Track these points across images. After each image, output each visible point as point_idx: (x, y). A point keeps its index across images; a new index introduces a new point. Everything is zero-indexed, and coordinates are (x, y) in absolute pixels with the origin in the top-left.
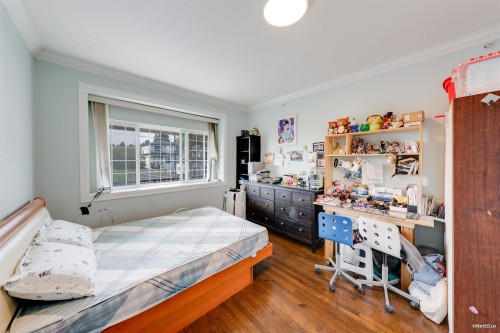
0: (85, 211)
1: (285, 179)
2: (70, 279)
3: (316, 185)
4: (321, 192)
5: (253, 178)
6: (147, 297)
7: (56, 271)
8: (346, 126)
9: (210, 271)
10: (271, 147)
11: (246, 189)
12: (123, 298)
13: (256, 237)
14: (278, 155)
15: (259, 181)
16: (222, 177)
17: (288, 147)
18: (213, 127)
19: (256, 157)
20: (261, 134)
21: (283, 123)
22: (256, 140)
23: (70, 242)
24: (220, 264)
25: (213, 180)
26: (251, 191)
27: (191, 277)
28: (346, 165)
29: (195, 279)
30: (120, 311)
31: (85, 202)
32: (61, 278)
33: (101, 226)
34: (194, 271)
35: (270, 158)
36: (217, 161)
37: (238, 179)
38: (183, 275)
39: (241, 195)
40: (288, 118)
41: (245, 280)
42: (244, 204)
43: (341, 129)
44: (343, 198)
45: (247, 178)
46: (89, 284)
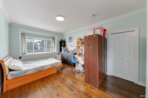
0: (20, 58)
1: (70, 51)
2: (18, 67)
3: (75, 52)
4: (76, 54)
5: (63, 51)
6: (32, 71)
7: (16, 65)
8: (80, 39)
9: (46, 68)
10: (68, 43)
11: (61, 54)
12: (28, 70)
13: (58, 63)
14: (69, 46)
15: (64, 52)
16: (56, 51)
17: (71, 44)
18: (54, 39)
19: (65, 46)
20: (66, 40)
21: (70, 38)
22: (65, 42)
23: (17, 62)
24: (49, 67)
25: (53, 52)
26: (62, 54)
27: (42, 69)
28: (81, 48)
29: (43, 69)
30: (27, 72)
31: (20, 56)
32: (17, 66)
33: (24, 61)
34: (43, 67)
35: (67, 46)
36: (55, 47)
37: (60, 51)
38: (40, 68)
39: (60, 55)
40: (71, 37)
41: (56, 71)
42: (61, 57)
43: (79, 40)
44: (80, 55)
45: (62, 51)
46: (22, 68)
